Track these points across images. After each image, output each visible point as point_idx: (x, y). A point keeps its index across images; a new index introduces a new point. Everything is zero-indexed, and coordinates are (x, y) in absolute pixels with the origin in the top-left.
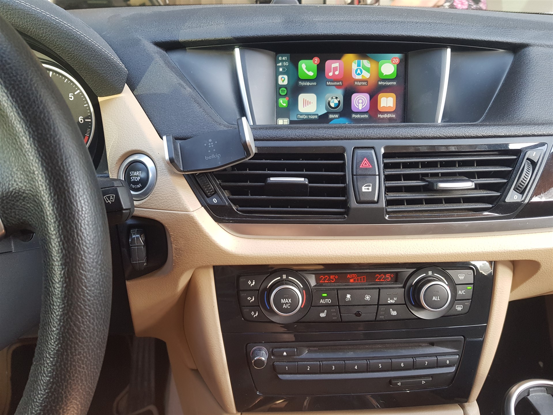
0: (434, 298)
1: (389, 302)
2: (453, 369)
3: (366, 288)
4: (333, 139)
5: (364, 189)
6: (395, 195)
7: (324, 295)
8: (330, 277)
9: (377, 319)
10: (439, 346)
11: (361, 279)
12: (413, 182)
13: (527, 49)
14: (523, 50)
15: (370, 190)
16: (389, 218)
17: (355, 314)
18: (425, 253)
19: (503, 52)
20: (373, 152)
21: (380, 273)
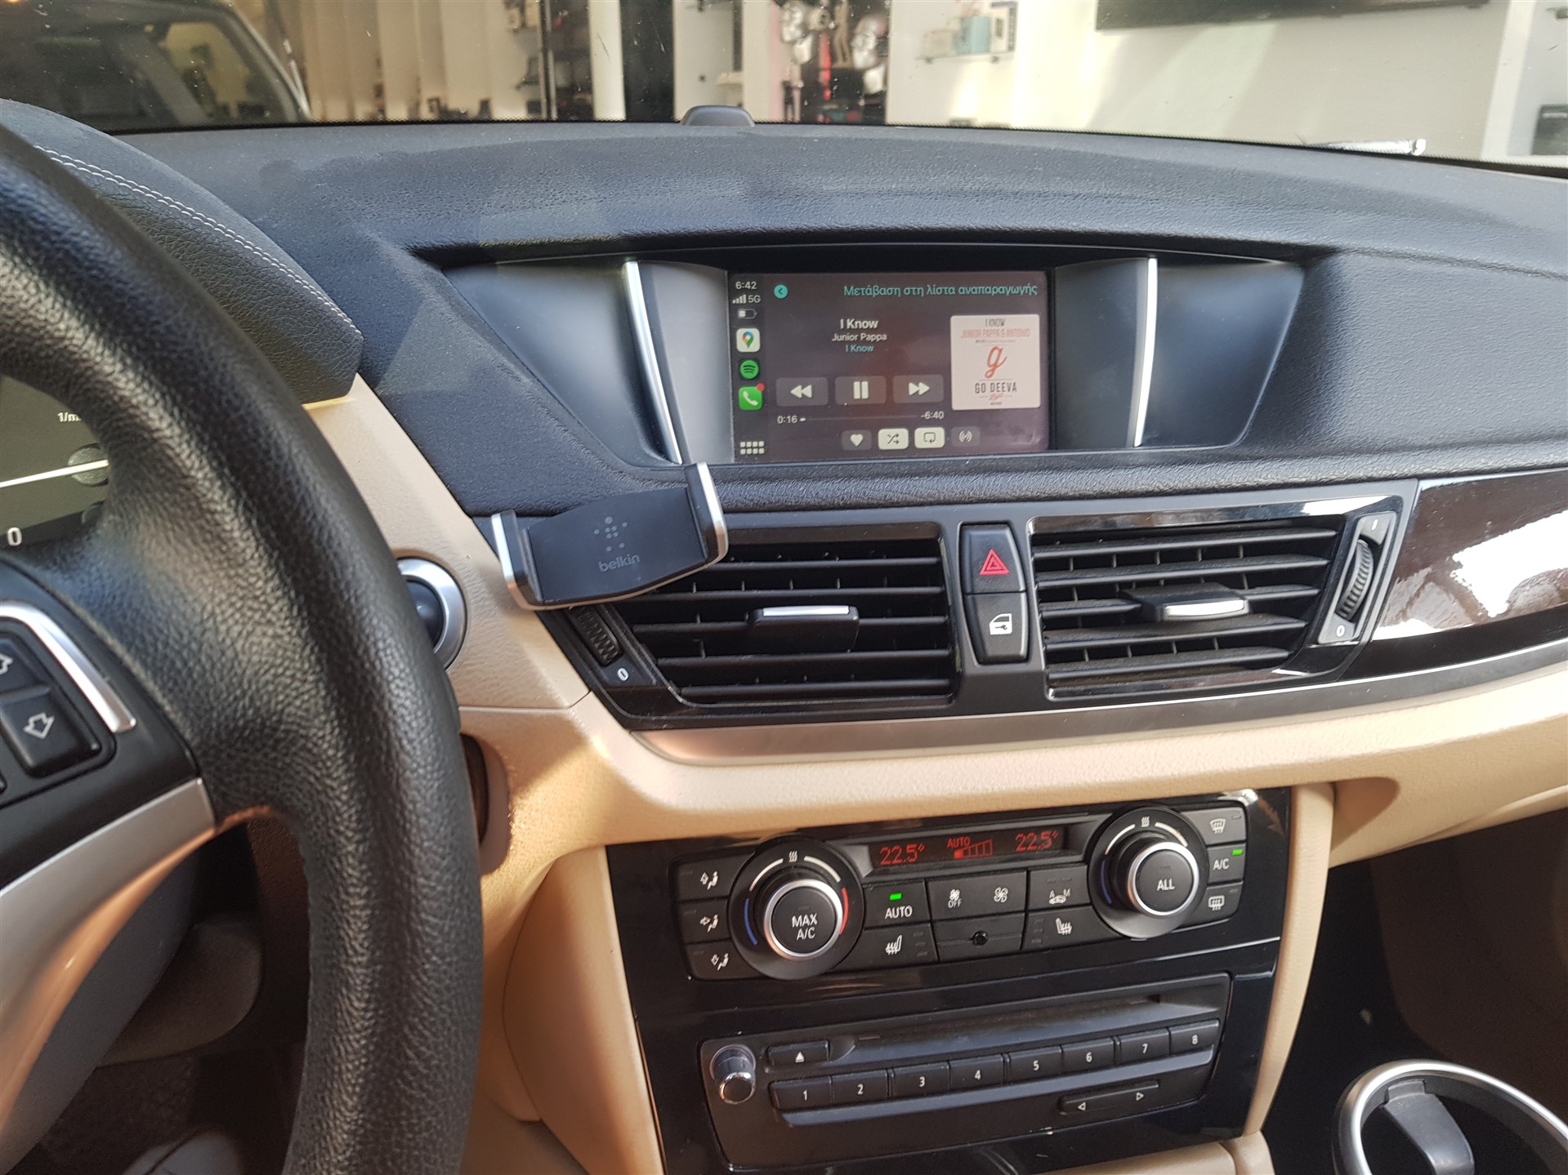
0: (1162, 886)
1: (1052, 902)
2: (1206, 1057)
3: (996, 872)
4: (909, 504)
5: (994, 629)
6: (1064, 639)
7: (894, 897)
8: (904, 849)
9: (1026, 947)
10: (1173, 1003)
11: (980, 847)
12: (1103, 603)
13: (1332, 260)
14: (1324, 263)
15: (1009, 631)
16: (1056, 695)
17: (972, 939)
18: (1140, 777)
19: (1280, 265)
20: (1007, 533)
21: (1026, 830)
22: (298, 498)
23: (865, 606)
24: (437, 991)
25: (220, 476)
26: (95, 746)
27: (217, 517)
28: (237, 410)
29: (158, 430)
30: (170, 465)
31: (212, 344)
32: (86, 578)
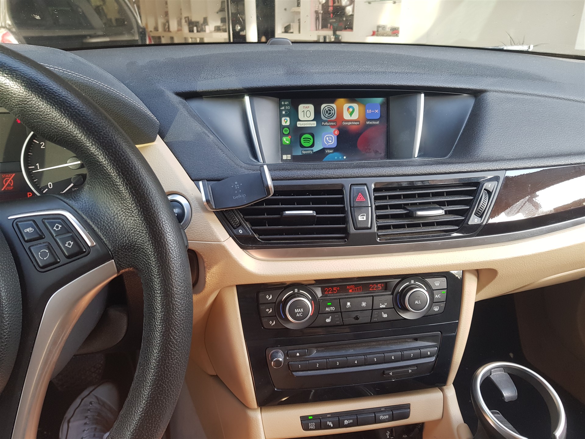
0: (416, 302)
1: (381, 307)
2: (433, 359)
3: (362, 297)
4: (334, 178)
5: (360, 218)
6: (384, 222)
7: (328, 304)
8: (333, 289)
9: (372, 321)
10: (422, 341)
11: (358, 289)
12: (397, 210)
13: (485, 94)
14: (482, 95)
15: (365, 219)
16: (380, 240)
17: (354, 318)
18: (408, 266)
19: (467, 96)
20: (366, 187)
21: (373, 284)
22: (141, 181)
23: (318, 211)
24: (179, 320)
25: (119, 175)
26: (84, 250)
27: (118, 186)
28: (123, 156)
29: (102, 162)
30: (105, 172)
31: (116, 137)
32: (81, 203)
